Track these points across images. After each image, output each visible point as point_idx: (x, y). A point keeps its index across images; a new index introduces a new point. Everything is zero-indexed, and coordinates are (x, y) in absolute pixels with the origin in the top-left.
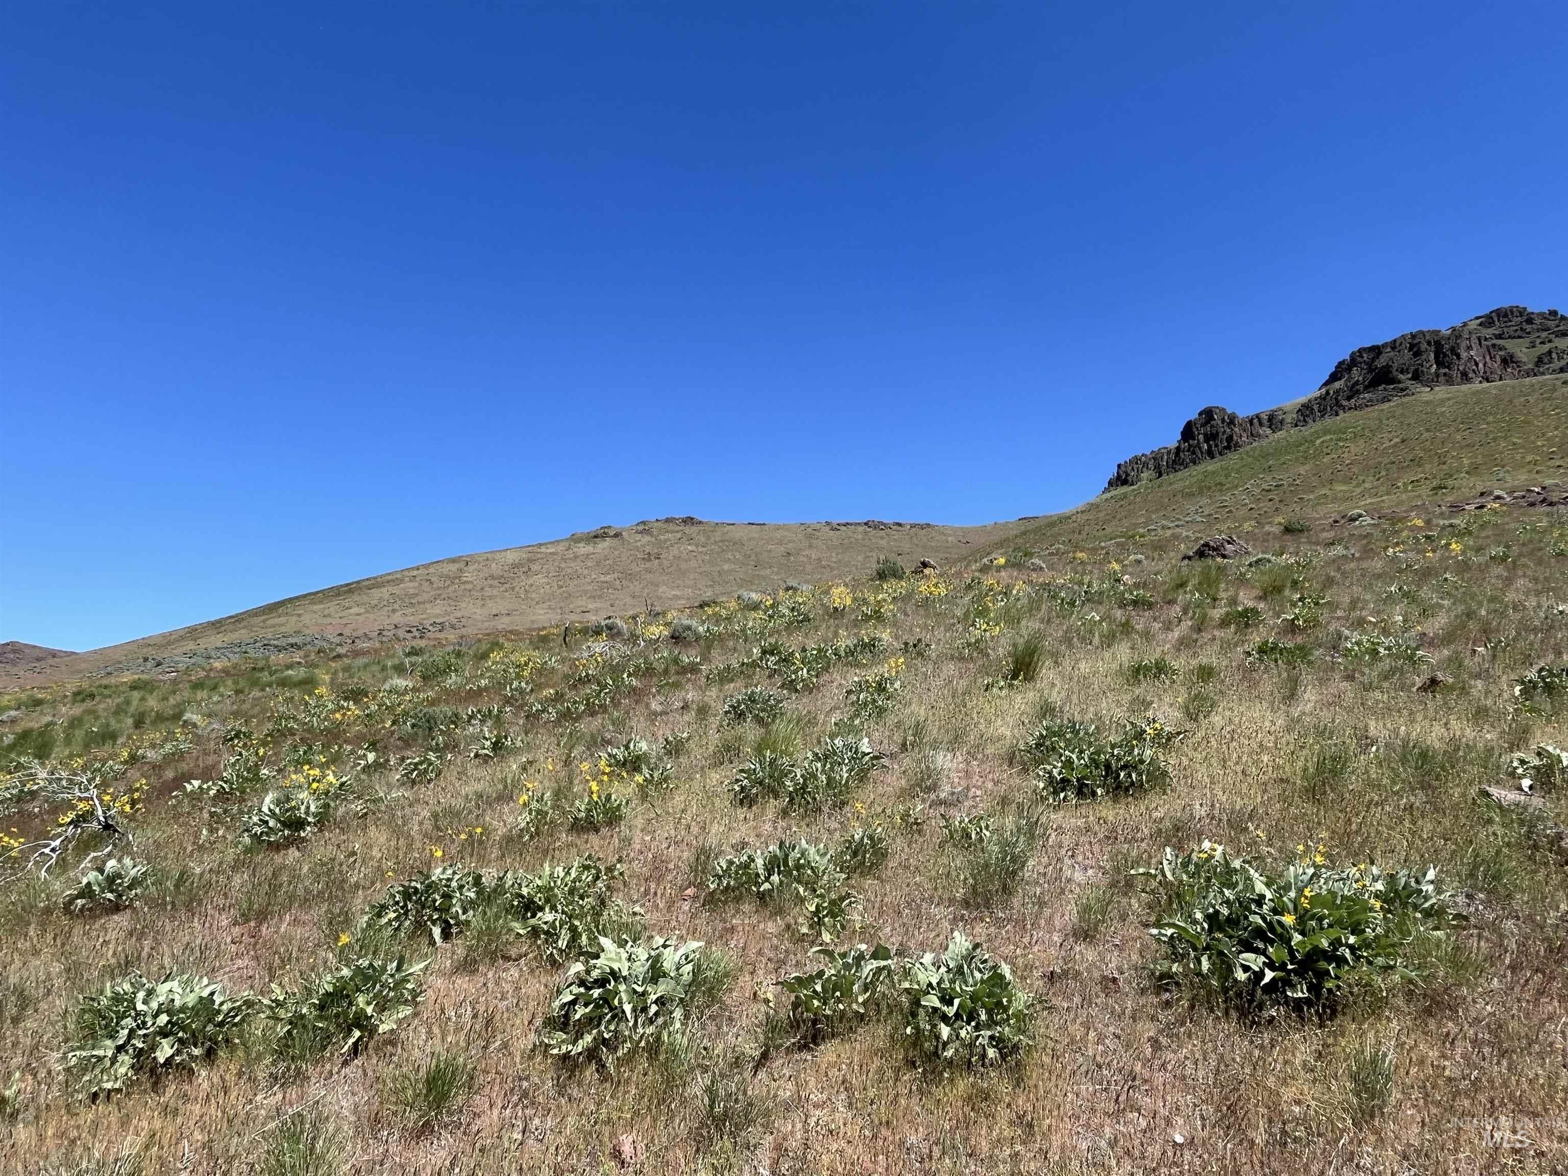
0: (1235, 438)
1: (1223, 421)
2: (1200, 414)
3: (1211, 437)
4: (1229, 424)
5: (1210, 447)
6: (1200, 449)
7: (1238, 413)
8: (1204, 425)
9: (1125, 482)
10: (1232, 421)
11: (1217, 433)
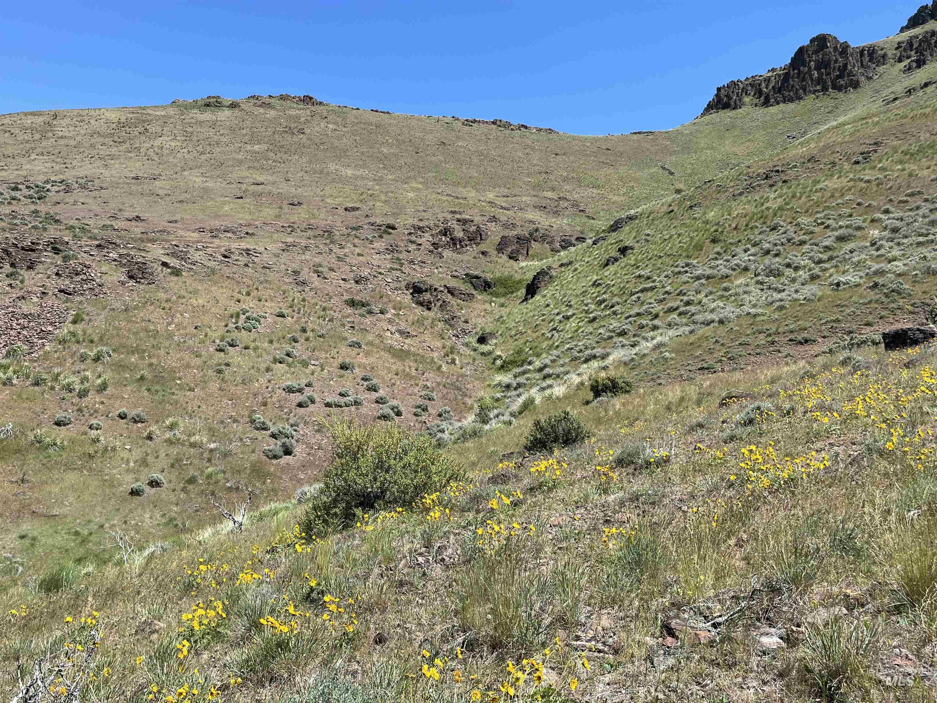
0: (849, 67)
1: (835, 49)
2: (812, 41)
3: (823, 65)
4: (841, 53)
5: (820, 74)
6: (811, 76)
7: (850, 43)
8: (816, 52)
9: (726, 106)
10: (844, 49)
11: (829, 61)
